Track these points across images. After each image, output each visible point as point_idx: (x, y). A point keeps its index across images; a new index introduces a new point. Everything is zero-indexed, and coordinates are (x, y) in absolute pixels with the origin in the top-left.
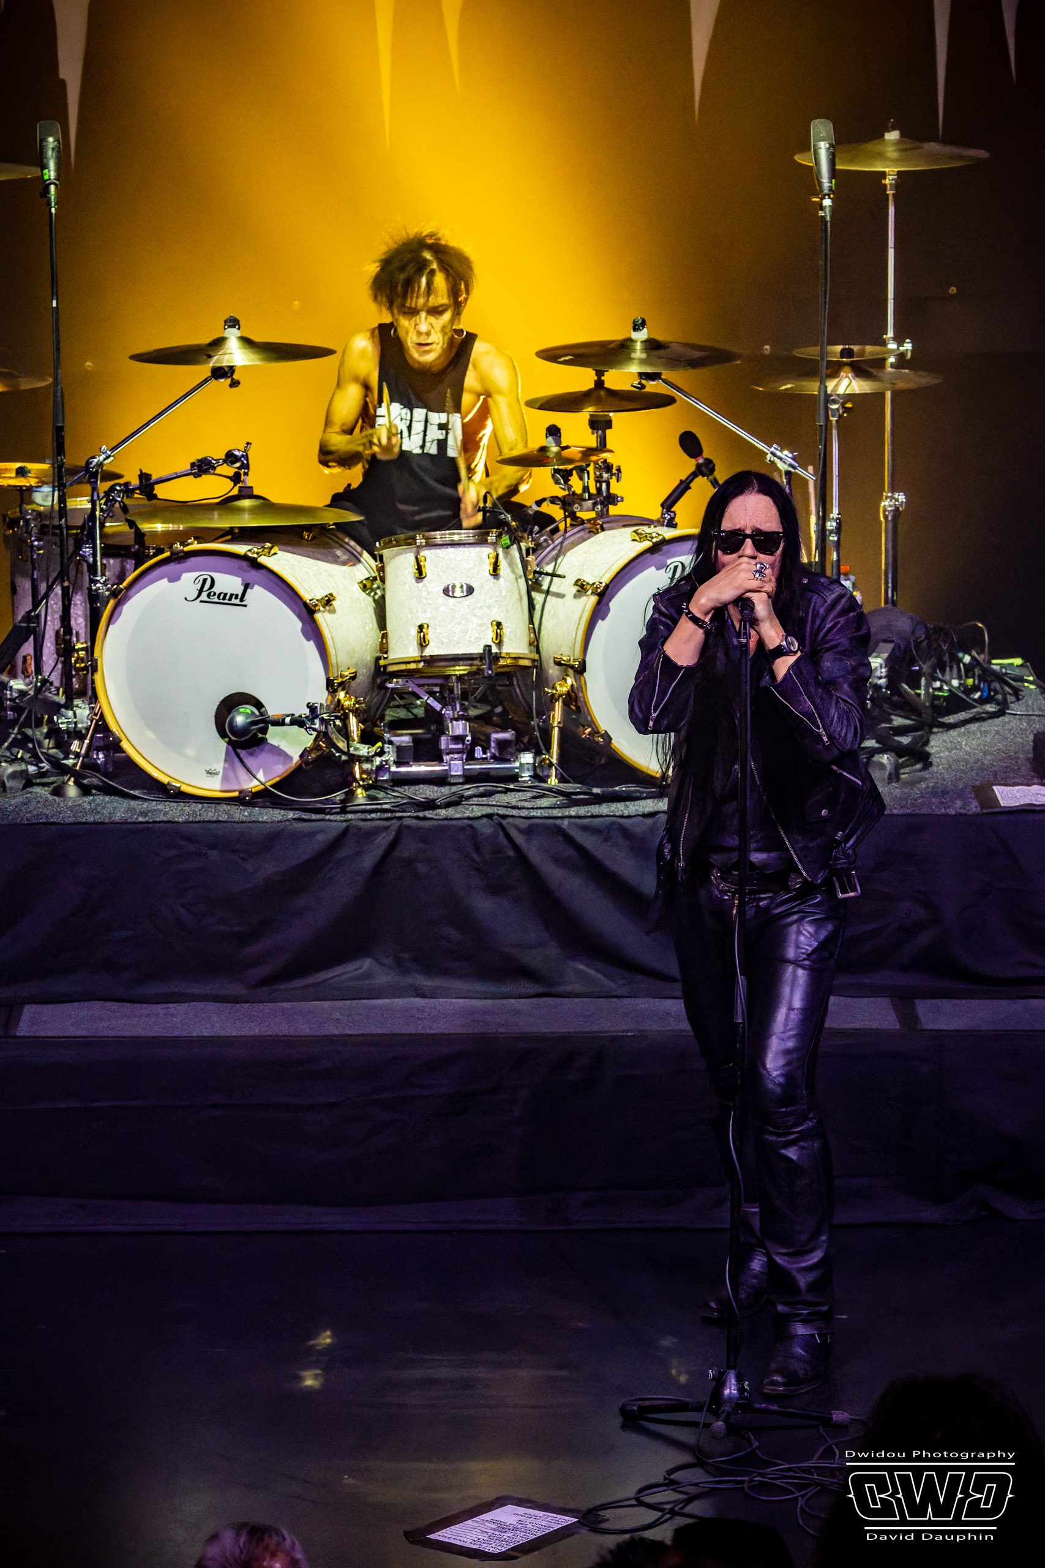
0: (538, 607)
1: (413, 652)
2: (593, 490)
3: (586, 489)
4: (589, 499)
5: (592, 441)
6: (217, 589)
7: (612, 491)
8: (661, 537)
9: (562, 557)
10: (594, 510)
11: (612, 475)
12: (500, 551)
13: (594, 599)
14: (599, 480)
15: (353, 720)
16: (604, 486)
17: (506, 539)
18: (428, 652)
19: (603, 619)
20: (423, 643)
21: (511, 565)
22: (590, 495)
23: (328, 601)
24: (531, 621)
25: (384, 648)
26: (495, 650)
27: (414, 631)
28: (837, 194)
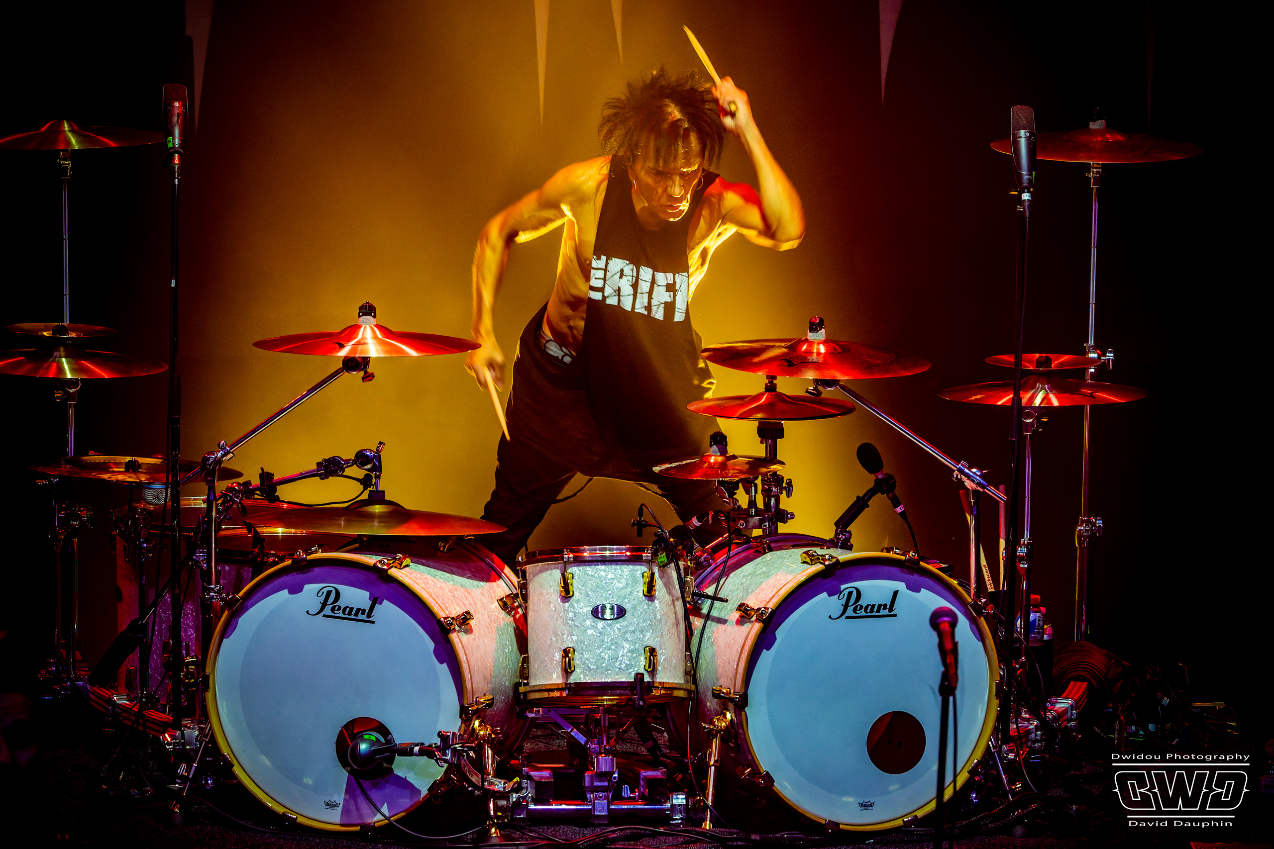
0: (696, 633)
1: (556, 678)
2: (760, 505)
3: (752, 503)
4: (756, 515)
5: (760, 451)
6: (342, 603)
7: (781, 507)
8: (834, 560)
9: (724, 579)
10: (760, 528)
11: (782, 489)
12: (656, 570)
13: (758, 626)
14: (767, 493)
15: (489, 752)
16: (773, 501)
17: (663, 558)
18: (573, 679)
19: (768, 649)
20: (568, 670)
21: (668, 585)
22: (757, 509)
23: (465, 620)
24: (688, 647)
25: (524, 672)
26: (647, 678)
27: (558, 656)
28: (1035, 187)
